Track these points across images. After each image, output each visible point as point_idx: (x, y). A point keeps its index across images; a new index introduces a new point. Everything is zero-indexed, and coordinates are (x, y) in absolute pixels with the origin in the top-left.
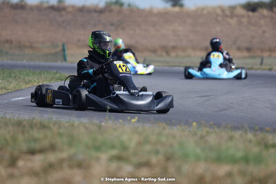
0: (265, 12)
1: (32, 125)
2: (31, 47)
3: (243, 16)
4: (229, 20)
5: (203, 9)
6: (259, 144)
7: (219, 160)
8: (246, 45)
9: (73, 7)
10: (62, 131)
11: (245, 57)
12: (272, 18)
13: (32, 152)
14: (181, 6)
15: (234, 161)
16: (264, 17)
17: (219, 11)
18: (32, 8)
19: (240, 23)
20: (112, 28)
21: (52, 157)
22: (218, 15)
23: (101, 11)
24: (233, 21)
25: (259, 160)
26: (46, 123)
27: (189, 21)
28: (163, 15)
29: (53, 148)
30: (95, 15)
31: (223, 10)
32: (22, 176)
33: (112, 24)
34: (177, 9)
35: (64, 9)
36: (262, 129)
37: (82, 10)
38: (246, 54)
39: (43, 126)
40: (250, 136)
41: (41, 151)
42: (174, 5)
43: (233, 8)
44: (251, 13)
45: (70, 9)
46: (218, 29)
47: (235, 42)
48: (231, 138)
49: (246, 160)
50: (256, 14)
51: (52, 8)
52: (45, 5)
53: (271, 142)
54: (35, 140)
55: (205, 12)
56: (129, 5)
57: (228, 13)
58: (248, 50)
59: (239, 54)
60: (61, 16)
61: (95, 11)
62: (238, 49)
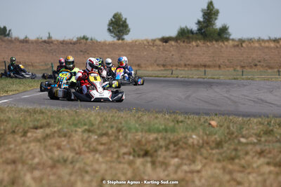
0: (173, 43)
1: (35, 112)
2: (33, 66)
3: (160, 46)
4: (152, 48)
5: (136, 41)
6: (173, 121)
7: (150, 131)
8: (161, 62)
9: (57, 41)
10: (53, 115)
11: (162, 70)
12: (177, 46)
13: (36, 128)
14: (123, 39)
15: (159, 131)
16: (172, 46)
17: (145, 43)
18: (32, 42)
19: (158, 49)
20: (82, 53)
21: (48, 131)
22: (145, 45)
23: (75, 43)
24: (154, 48)
25: (173, 130)
26: (44, 110)
27: (128, 48)
28: (112, 45)
29: (48, 125)
30: (71, 45)
31: (148, 43)
32: (30, 142)
33: (81, 51)
34: (120, 41)
35: (52, 42)
36: (174, 113)
37: (63, 43)
38: (162, 68)
39: (42, 112)
40: (167, 116)
41: (41, 127)
42: (119, 39)
43: (154, 41)
44: (164, 44)
45: (56, 42)
46: (145, 53)
47: (156, 61)
48: (157, 118)
49: (166, 130)
50: (168, 44)
51: (45, 42)
52: (41, 40)
53: (180, 120)
54: (38, 121)
55: (137, 43)
56: (91, 39)
57: (151, 44)
58: (164, 66)
59: (158, 68)
60: (50, 46)
61: (71, 43)
62: (158, 65)
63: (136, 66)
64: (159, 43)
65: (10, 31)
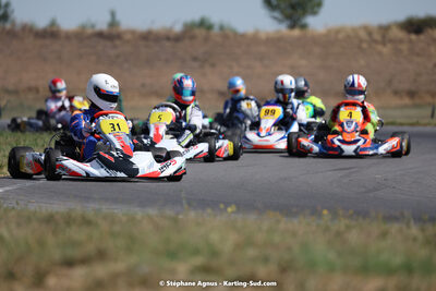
3: (401, 41)
4: (380, 47)
5: (338, 31)
8: (407, 86)
9: (133, 32)
11: (405, 106)
14: (304, 27)
17: (363, 34)
18: (69, 36)
19: (397, 52)
20: (196, 64)
22: (361, 41)
23: (176, 39)
24: (386, 50)
27: (317, 50)
28: (274, 42)
30: (168, 44)
31: (370, 33)
33: (195, 59)
34: (296, 32)
35: (119, 36)
36: (433, 220)
37: (148, 37)
38: (407, 101)
42: (292, 27)
43: (385, 29)
44: (413, 37)
45: (128, 36)
46: (362, 62)
47: (390, 82)
50: (422, 37)
51: (100, 35)
52: (90, 31)
55: (341, 36)
56: (222, 28)
57: (377, 37)
58: (412, 94)
59: (396, 101)
60: (115, 47)
61: (168, 38)
62: (396, 93)
64: (398, 34)
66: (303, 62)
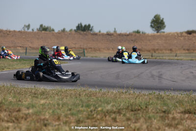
0: (195, 35)
3: (185, 36)
4: (180, 38)
5: (170, 33)
8: (187, 48)
16: (194, 36)
17: (176, 34)
19: (185, 39)
20: (132, 42)
22: (175, 36)
23: (128, 35)
24: (182, 38)
27: (164, 38)
28: (153, 36)
30: (125, 37)
31: (178, 34)
33: (132, 40)
34: (159, 34)
37: (120, 35)
38: (187, 52)
42: (158, 32)
43: (181, 33)
44: (189, 35)
45: (116, 34)
46: (175, 42)
47: (183, 47)
50: (191, 35)
51: (108, 34)
55: (170, 35)
56: (142, 32)
57: (180, 35)
58: (188, 50)
59: (184, 52)
60: (111, 37)
61: (125, 35)
62: (184, 49)
63: (169, 50)
65: (92, 27)
66: (160, 41)
